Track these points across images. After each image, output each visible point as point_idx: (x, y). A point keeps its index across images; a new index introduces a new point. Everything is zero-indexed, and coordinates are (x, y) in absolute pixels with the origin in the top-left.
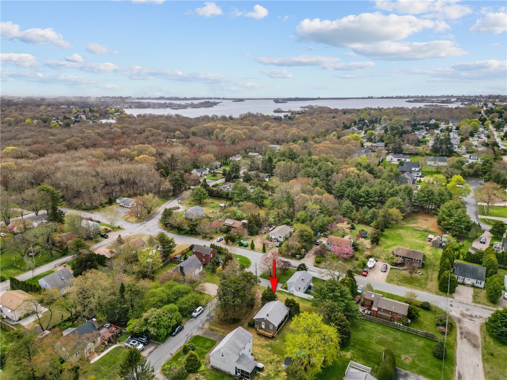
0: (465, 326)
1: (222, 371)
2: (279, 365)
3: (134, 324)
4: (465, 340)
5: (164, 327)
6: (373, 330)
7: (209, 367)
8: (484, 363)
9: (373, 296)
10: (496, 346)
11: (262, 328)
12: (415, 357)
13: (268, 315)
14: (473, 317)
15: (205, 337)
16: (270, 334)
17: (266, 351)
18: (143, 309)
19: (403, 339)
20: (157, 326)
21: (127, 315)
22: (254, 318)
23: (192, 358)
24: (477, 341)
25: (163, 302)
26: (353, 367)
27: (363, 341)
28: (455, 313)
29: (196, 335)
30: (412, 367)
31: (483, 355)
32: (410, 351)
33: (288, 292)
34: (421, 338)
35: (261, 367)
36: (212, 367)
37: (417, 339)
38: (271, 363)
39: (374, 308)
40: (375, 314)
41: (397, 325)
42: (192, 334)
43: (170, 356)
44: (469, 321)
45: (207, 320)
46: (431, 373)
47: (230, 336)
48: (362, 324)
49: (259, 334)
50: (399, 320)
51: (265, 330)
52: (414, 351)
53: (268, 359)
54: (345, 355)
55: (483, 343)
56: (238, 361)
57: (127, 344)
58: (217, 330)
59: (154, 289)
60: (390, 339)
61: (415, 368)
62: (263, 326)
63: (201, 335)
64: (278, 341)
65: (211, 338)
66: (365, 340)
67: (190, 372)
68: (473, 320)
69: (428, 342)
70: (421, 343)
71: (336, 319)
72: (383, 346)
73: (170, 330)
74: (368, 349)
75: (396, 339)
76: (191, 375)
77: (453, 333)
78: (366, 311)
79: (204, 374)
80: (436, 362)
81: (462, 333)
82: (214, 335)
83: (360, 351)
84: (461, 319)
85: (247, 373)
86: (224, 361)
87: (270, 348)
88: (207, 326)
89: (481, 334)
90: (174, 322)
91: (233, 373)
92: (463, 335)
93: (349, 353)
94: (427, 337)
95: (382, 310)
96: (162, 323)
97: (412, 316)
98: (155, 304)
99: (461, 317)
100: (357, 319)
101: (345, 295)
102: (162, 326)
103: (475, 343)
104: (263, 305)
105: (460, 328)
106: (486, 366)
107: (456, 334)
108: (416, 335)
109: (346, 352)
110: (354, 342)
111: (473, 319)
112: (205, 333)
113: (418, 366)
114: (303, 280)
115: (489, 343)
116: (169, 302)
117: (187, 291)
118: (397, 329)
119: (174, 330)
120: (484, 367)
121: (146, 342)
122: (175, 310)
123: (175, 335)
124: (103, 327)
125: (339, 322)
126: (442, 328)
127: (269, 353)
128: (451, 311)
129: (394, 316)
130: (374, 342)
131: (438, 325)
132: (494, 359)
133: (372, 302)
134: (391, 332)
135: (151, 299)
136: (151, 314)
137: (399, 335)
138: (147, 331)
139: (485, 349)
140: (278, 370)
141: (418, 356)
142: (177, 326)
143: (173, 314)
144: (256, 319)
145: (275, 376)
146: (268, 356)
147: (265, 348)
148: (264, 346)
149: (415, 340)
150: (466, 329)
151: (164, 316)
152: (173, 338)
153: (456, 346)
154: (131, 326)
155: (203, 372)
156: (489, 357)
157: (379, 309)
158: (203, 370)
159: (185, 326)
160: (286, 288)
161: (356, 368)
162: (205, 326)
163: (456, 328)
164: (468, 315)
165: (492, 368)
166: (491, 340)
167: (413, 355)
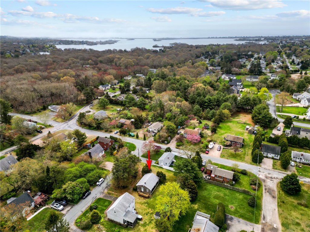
0: (267, 184)
1: (115, 221)
2: (152, 216)
3: (56, 193)
4: (268, 193)
5: (77, 194)
6: (211, 189)
7: (106, 220)
8: (278, 208)
9: (212, 167)
10: (286, 197)
11: (142, 191)
12: (237, 206)
13: (145, 183)
14: (272, 178)
15: (105, 199)
16: (147, 195)
17: (144, 207)
18: (63, 182)
19: (230, 194)
20: (72, 193)
21: (52, 186)
22: (137, 185)
23: (95, 215)
24: (275, 194)
25: (76, 177)
26: (199, 215)
27: (205, 197)
28: (262, 176)
29: (99, 197)
30: (235, 212)
31: (278, 203)
32: (234, 202)
33: (159, 166)
34: (241, 193)
35: (140, 218)
36: (108, 219)
37: (238, 194)
38: (147, 214)
39: (213, 175)
40: (213, 179)
41: (226, 185)
42: (96, 197)
43: (81, 213)
44: (270, 181)
45: (107, 187)
46: (247, 216)
47: (120, 198)
48: (205, 186)
49: (140, 195)
50: (228, 182)
51: (143, 193)
52: (237, 202)
53: (145, 212)
54: (194, 207)
55: (278, 194)
56: (125, 215)
57: (52, 206)
58: (113, 194)
59: (70, 168)
60: (222, 195)
61: (237, 213)
62: (143, 190)
63: (102, 198)
64: (152, 200)
65: (109, 199)
66: (207, 196)
67: (94, 223)
68: (272, 181)
69: (246, 196)
70: (241, 197)
71: (189, 185)
72: (218, 199)
73: (81, 195)
74: (208, 202)
75: (225, 195)
76: (94, 225)
77: (261, 189)
78: (208, 177)
79: (103, 225)
80: (250, 209)
81: (266, 189)
82: (111, 197)
83: (203, 203)
84: (265, 180)
85: (131, 223)
86: (116, 216)
87: (146, 205)
88: (106, 191)
89: (277, 189)
90: (84, 190)
91: (122, 223)
92: (267, 190)
93: (197, 205)
94: (245, 192)
95: (217, 176)
96: (76, 191)
97: (236, 179)
98: (71, 178)
99: (265, 178)
100: (202, 183)
101: (194, 168)
102: (75, 193)
103: (274, 195)
104: (143, 175)
105: (265, 186)
106: (280, 210)
107: (262, 190)
108: (238, 191)
109: (194, 205)
110: (200, 198)
111: (272, 179)
112: (105, 196)
113: (239, 212)
114: (168, 158)
115: (282, 194)
116: (81, 177)
117: (93, 169)
118: (226, 188)
119: (84, 195)
120: (278, 210)
121: (65, 204)
122: (85, 182)
123: (85, 198)
124: (36, 195)
125: (191, 186)
126: (253, 186)
127: (145, 208)
128: (259, 175)
129: (225, 180)
130: (212, 197)
131: (251, 184)
132: (284, 205)
133: (211, 171)
134: (223, 190)
135: (68, 176)
136: (68, 185)
137: (227, 192)
138: (65, 197)
139: (279, 199)
140: (152, 219)
141: (239, 205)
142: (86, 192)
143: (83, 184)
144: (138, 186)
145: (149, 223)
146: (145, 209)
147: (144, 205)
148: (143, 203)
149: (237, 195)
150: (269, 186)
151: (77, 186)
152: (84, 200)
153: (262, 198)
154: (55, 194)
155: (103, 223)
156: (282, 204)
157: (216, 176)
158: (103, 222)
159: (92, 192)
160: (158, 164)
161: (201, 216)
162: (105, 191)
163: (262, 186)
164: (269, 177)
165: (283, 211)
166: (283, 193)
167: (236, 204)
